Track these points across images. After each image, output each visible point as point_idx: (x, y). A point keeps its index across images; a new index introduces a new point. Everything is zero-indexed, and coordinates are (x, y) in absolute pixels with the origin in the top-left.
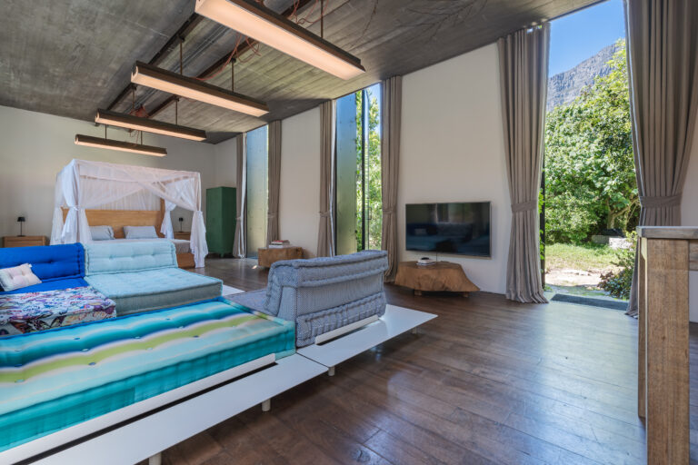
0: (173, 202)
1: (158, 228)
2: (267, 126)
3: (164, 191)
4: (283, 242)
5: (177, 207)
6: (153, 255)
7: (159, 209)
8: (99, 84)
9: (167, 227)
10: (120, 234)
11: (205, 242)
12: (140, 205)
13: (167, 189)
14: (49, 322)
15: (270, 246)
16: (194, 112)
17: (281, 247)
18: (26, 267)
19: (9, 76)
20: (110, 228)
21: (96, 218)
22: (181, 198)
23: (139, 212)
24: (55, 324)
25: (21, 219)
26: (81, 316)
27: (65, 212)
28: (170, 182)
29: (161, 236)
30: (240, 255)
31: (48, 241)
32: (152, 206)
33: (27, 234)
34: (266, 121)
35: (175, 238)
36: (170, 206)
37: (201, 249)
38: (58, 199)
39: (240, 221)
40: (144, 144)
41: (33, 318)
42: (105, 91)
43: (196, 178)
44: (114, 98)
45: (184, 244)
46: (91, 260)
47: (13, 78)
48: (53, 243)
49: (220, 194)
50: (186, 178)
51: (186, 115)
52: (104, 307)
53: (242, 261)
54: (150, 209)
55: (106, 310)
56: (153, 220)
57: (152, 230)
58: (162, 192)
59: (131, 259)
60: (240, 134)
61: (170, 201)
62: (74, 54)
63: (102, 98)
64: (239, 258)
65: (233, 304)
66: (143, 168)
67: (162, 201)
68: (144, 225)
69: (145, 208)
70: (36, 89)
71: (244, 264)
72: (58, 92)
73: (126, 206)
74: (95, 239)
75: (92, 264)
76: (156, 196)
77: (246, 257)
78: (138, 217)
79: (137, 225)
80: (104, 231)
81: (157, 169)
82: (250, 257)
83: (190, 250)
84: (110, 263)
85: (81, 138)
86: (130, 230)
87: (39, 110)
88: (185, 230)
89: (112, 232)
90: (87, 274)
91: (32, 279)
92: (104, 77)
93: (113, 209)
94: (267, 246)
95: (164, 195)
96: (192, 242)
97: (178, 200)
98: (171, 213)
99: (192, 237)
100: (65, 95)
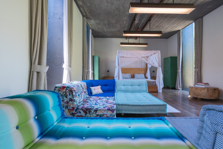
0: (150, 65)
1: (145, 75)
2: (194, 24)
3: (147, 61)
4: (205, 84)
5: (152, 66)
6: (138, 86)
7: (146, 67)
8: (125, 23)
9: (148, 74)
10: (133, 77)
11: (162, 81)
12: (139, 66)
13: (148, 60)
14: (93, 111)
15: (196, 86)
16: (157, 25)
17: (204, 87)
18: (99, 87)
19: (104, 27)
20: (130, 74)
21: (125, 71)
22: (153, 63)
23: (139, 69)
24: (94, 113)
25: (108, 71)
26: (103, 111)
28: (149, 56)
29: (146, 78)
30: (179, 88)
32: (143, 66)
33: (109, 76)
34: (193, 20)
35: (151, 79)
36: (149, 66)
37: (161, 84)
39: (179, 72)
40: (140, 42)
41: (88, 109)
42: (127, 25)
43: (159, 53)
44: (130, 27)
45: (154, 82)
46: (117, 86)
47: (104, 28)
49: (169, 60)
50: (155, 54)
51: (155, 27)
52: (111, 109)
53: (180, 92)
54: (142, 67)
55: (112, 111)
56: (143, 72)
57: (143, 75)
58: (146, 61)
60: (179, 31)
61: (149, 64)
62: (116, 13)
63: (126, 28)
64: (179, 90)
65: (170, 125)
66: (139, 51)
67: (147, 64)
68: (140, 73)
69: (141, 67)
70: (110, 30)
71: (181, 93)
72: (115, 29)
76: (145, 63)
77: (183, 89)
78: (138, 70)
79: (138, 73)
80: (128, 75)
81: (143, 51)
82: (185, 90)
83: (156, 84)
84: (123, 88)
85: (122, 44)
86: (137, 75)
87: (112, 38)
88: (154, 76)
89: (130, 75)
90: (116, 91)
91: (101, 91)
92: (125, 19)
93: (131, 67)
94: (194, 85)
95: (147, 62)
96: (157, 81)
97: (152, 64)
98: (150, 69)
99: (157, 79)
100: (117, 30)
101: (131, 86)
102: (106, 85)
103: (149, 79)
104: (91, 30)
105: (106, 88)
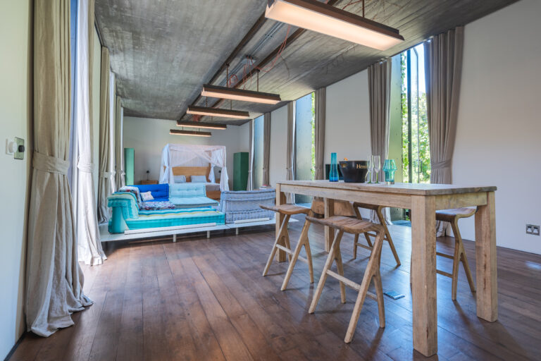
1: (207, 177)
2: (264, 116)
3: (211, 156)
5: (216, 166)
7: (208, 167)
9: (212, 177)
10: (189, 180)
12: (199, 164)
13: (212, 154)
18: (149, 193)
20: (184, 176)
21: (177, 171)
22: (218, 161)
23: (198, 168)
25: (148, 172)
27: (165, 167)
29: (209, 181)
31: (158, 182)
32: (205, 165)
33: (150, 179)
34: (263, 113)
35: (215, 183)
36: (213, 166)
38: (162, 163)
39: (250, 173)
40: (200, 131)
45: (217, 185)
47: (146, 108)
48: (160, 183)
50: (218, 149)
52: (172, 207)
54: (203, 167)
56: (205, 173)
57: (205, 178)
58: (209, 160)
59: (194, 191)
60: (251, 120)
61: (213, 164)
67: (210, 164)
68: (200, 175)
69: (201, 166)
72: (163, 111)
73: (192, 164)
74: (176, 182)
75: (172, 193)
76: (207, 162)
78: (197, 170)
79: (197, 175)
80: (182, 178)
83: (219, 189)
84: (178, 193)
85: (172, 131)
86: (194, 177)
88: (219, 178)
89: (185, 179)
91: (151, 197)
93: (186, 166)
95: (210, 162)
96: (221, 185)
97: (216, 163)
98: (214, 169)
99: (221, 182)
100: (166, 111)
101: (188, 190)
102: (157, 191)
103: (213, 183)
104: (122, 109)
105: (158, 194)
